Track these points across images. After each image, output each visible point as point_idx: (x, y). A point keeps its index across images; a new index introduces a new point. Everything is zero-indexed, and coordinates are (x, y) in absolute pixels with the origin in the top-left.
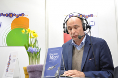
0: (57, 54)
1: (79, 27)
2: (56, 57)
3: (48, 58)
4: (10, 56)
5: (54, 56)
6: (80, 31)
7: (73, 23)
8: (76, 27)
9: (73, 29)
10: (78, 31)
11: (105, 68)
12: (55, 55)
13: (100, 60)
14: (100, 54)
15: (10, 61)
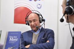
0: (16, 37)
2: (15, 40)
3: (8, 39)
5: (13, 38)
12: (15, 38)
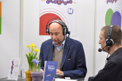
0: (53, 66)
1: (59, 33)
4: (13, 62)
6: (60, 36)
7: (55, 30)
8: (56, 34)
9: (54, 35)
10: (58, 37)
11: (79, 67)
13: (76, 60)
14: (77, 55)
15: (13, 66)
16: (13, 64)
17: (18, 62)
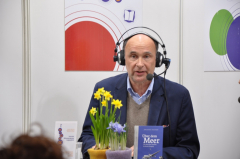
13: (177, 128)
15: (62, 139)
16: (61, 135)
17: (73, 130)
